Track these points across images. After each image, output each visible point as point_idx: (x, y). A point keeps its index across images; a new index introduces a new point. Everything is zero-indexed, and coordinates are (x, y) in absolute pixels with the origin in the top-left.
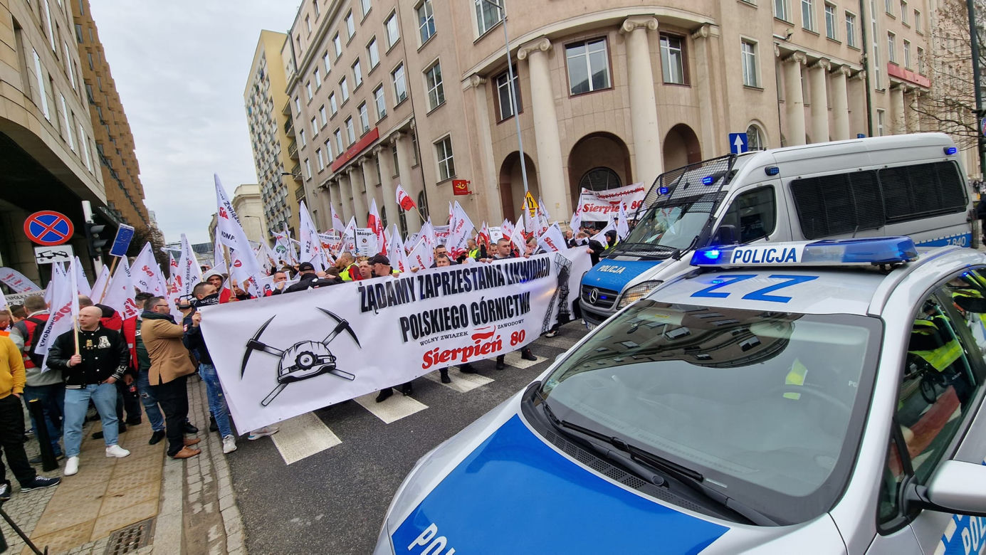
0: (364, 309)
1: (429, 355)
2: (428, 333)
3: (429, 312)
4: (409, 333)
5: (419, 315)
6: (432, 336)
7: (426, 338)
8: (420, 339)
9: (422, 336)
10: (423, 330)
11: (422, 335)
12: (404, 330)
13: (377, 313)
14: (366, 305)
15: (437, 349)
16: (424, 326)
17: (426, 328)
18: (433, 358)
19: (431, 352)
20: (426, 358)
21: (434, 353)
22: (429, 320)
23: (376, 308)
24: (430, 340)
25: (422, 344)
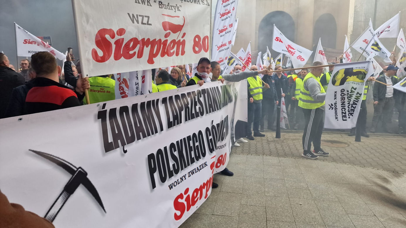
0: (108, 147)
1: (180, 200)
2: (177, 172)
3: (175, 143)
4: (156, 175)
5: (165, 148)
6: (181, 174)
7: (174, 179)
8: (169, 181)
9: (170, 177)
10: (172, 169)
11: (171, 175)
12: (152, 171)
13: (125, 152)
14: (110, 139)
15: (187, 191)
16: (171, 162)
17: (174, 165)
18: (185, 203)
19: (181, 196)
20: (178, 205)
21: (185, 196)
22: (176, 154)
23: (123, 144)
24: (180, 180)
25: (171, 187)
